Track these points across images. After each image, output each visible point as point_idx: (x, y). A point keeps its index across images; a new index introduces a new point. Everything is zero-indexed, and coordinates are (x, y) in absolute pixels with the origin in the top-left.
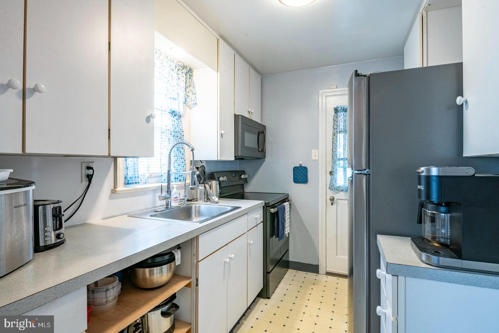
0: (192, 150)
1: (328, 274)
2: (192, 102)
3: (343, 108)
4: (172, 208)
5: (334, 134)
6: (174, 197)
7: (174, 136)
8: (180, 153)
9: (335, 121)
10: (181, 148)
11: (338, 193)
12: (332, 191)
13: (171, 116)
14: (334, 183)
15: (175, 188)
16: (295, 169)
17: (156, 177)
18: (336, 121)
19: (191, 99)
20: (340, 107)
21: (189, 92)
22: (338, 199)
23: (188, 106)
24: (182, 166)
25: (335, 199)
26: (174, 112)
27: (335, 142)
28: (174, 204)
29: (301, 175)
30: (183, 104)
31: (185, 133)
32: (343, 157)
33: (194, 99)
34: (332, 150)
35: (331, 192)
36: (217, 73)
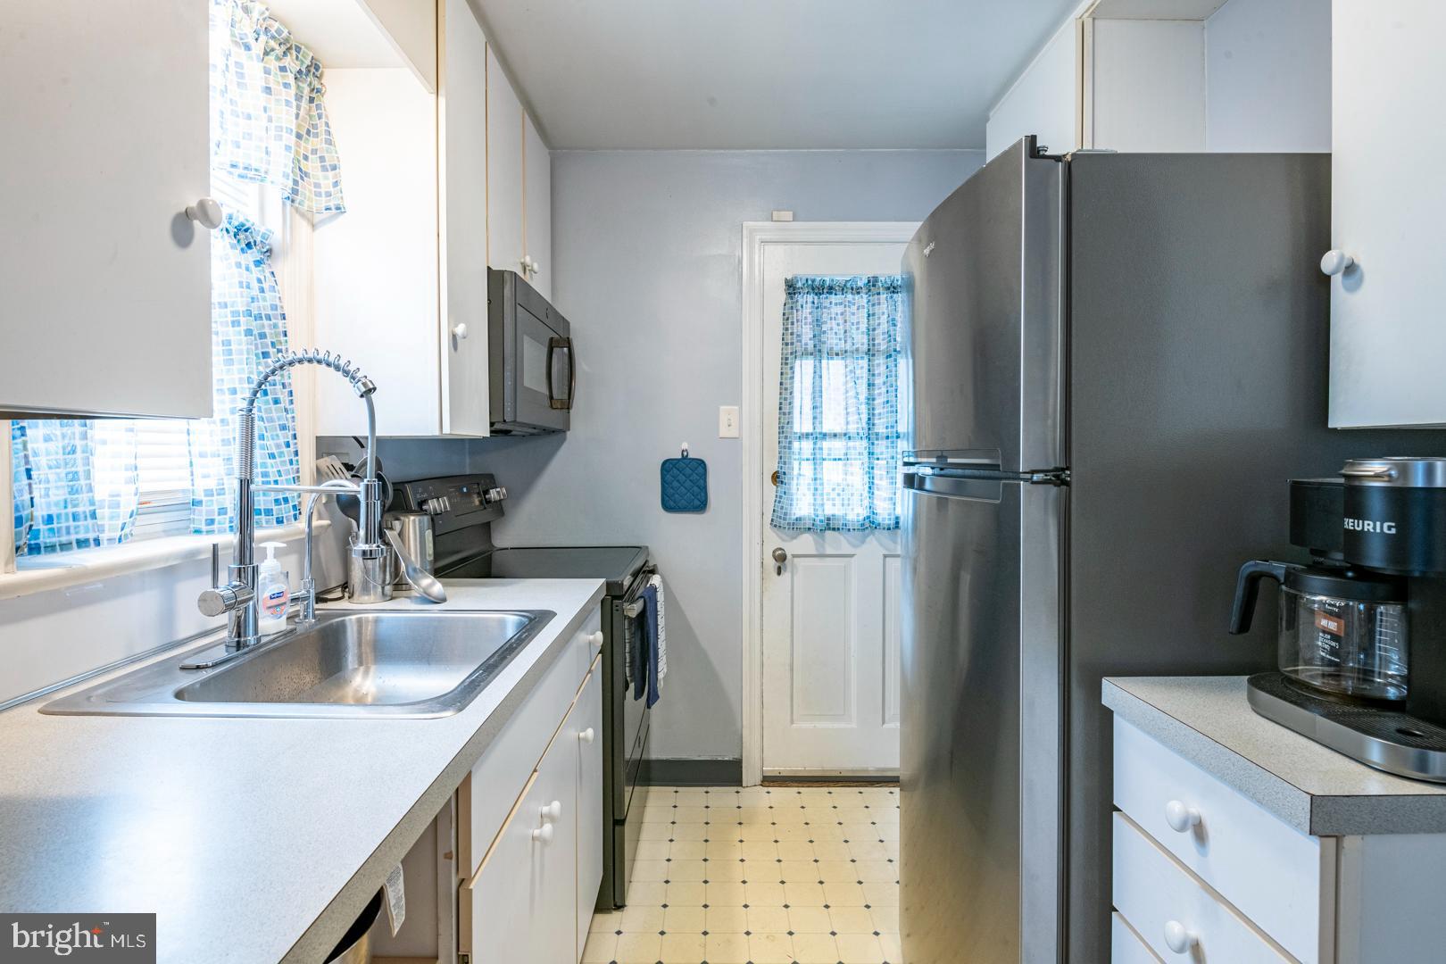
0: (368, 392)
1: (770, 781)
2: (323, 201)
3: (810, 282)
4: (264, 640)
5: (785, 361)
6: (267, 594)
7: (249, 332)
8: (273, 407)
9: (788, 319)
10: (279, 387)
11: (795, 538)
12: (779, 533)
13: (233, 247)
14: (786, 509)
15: (270, 553)
16: (668, 467)
17: (166, 508)
18: (790, 321)
19: (317, 185)
20: (804, 279)
21: (306, 158)
22: (794, 556)
23: (303, 215)
24: (287, 459)
25: (789, 557)
26: (246, 230)
27: (787, 384)
28: (270, 624)
29: (686, 485)
30: (284, 204)
31: (290, 325)
32: (811, 431)
33: (332, 189)
34: (780, 409)
35: (777, 534)
36: (434, 96)
